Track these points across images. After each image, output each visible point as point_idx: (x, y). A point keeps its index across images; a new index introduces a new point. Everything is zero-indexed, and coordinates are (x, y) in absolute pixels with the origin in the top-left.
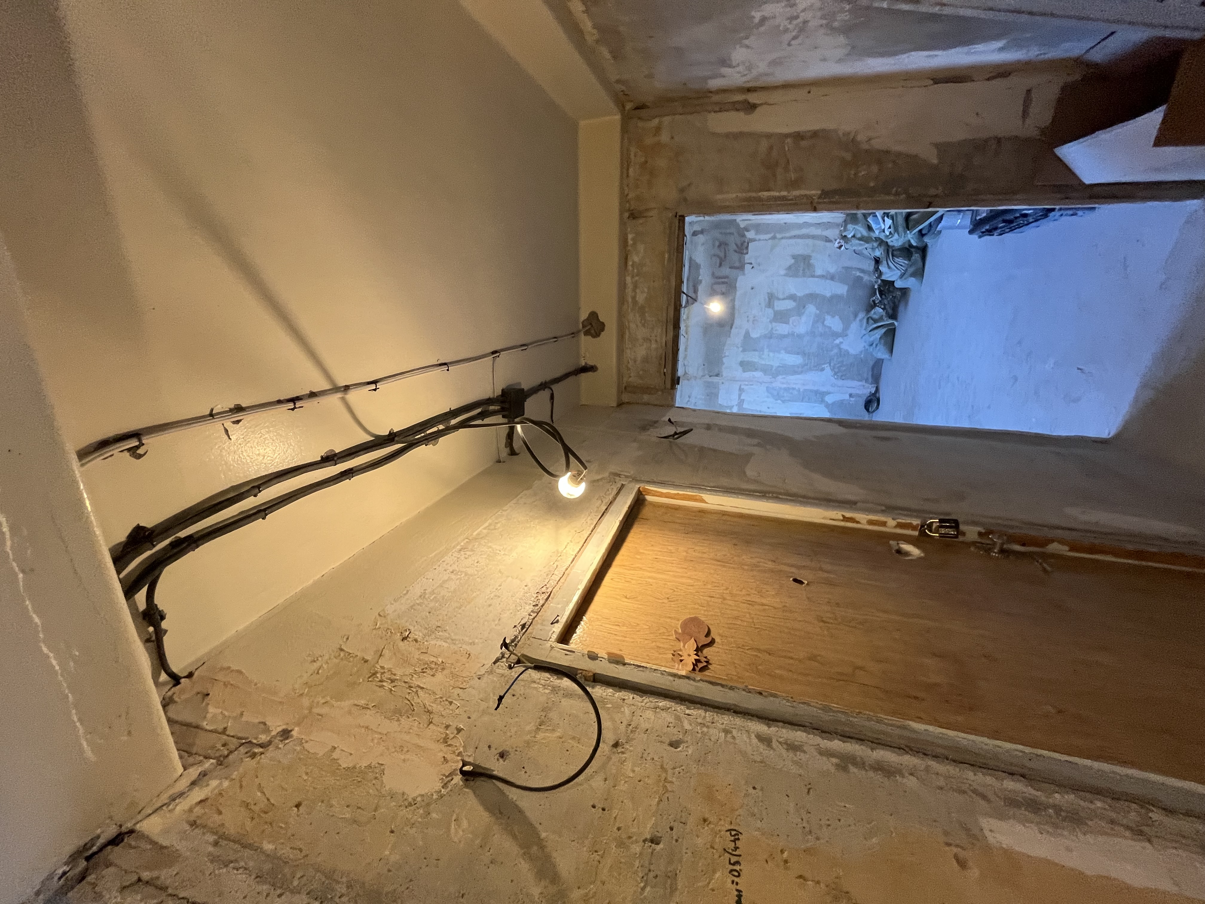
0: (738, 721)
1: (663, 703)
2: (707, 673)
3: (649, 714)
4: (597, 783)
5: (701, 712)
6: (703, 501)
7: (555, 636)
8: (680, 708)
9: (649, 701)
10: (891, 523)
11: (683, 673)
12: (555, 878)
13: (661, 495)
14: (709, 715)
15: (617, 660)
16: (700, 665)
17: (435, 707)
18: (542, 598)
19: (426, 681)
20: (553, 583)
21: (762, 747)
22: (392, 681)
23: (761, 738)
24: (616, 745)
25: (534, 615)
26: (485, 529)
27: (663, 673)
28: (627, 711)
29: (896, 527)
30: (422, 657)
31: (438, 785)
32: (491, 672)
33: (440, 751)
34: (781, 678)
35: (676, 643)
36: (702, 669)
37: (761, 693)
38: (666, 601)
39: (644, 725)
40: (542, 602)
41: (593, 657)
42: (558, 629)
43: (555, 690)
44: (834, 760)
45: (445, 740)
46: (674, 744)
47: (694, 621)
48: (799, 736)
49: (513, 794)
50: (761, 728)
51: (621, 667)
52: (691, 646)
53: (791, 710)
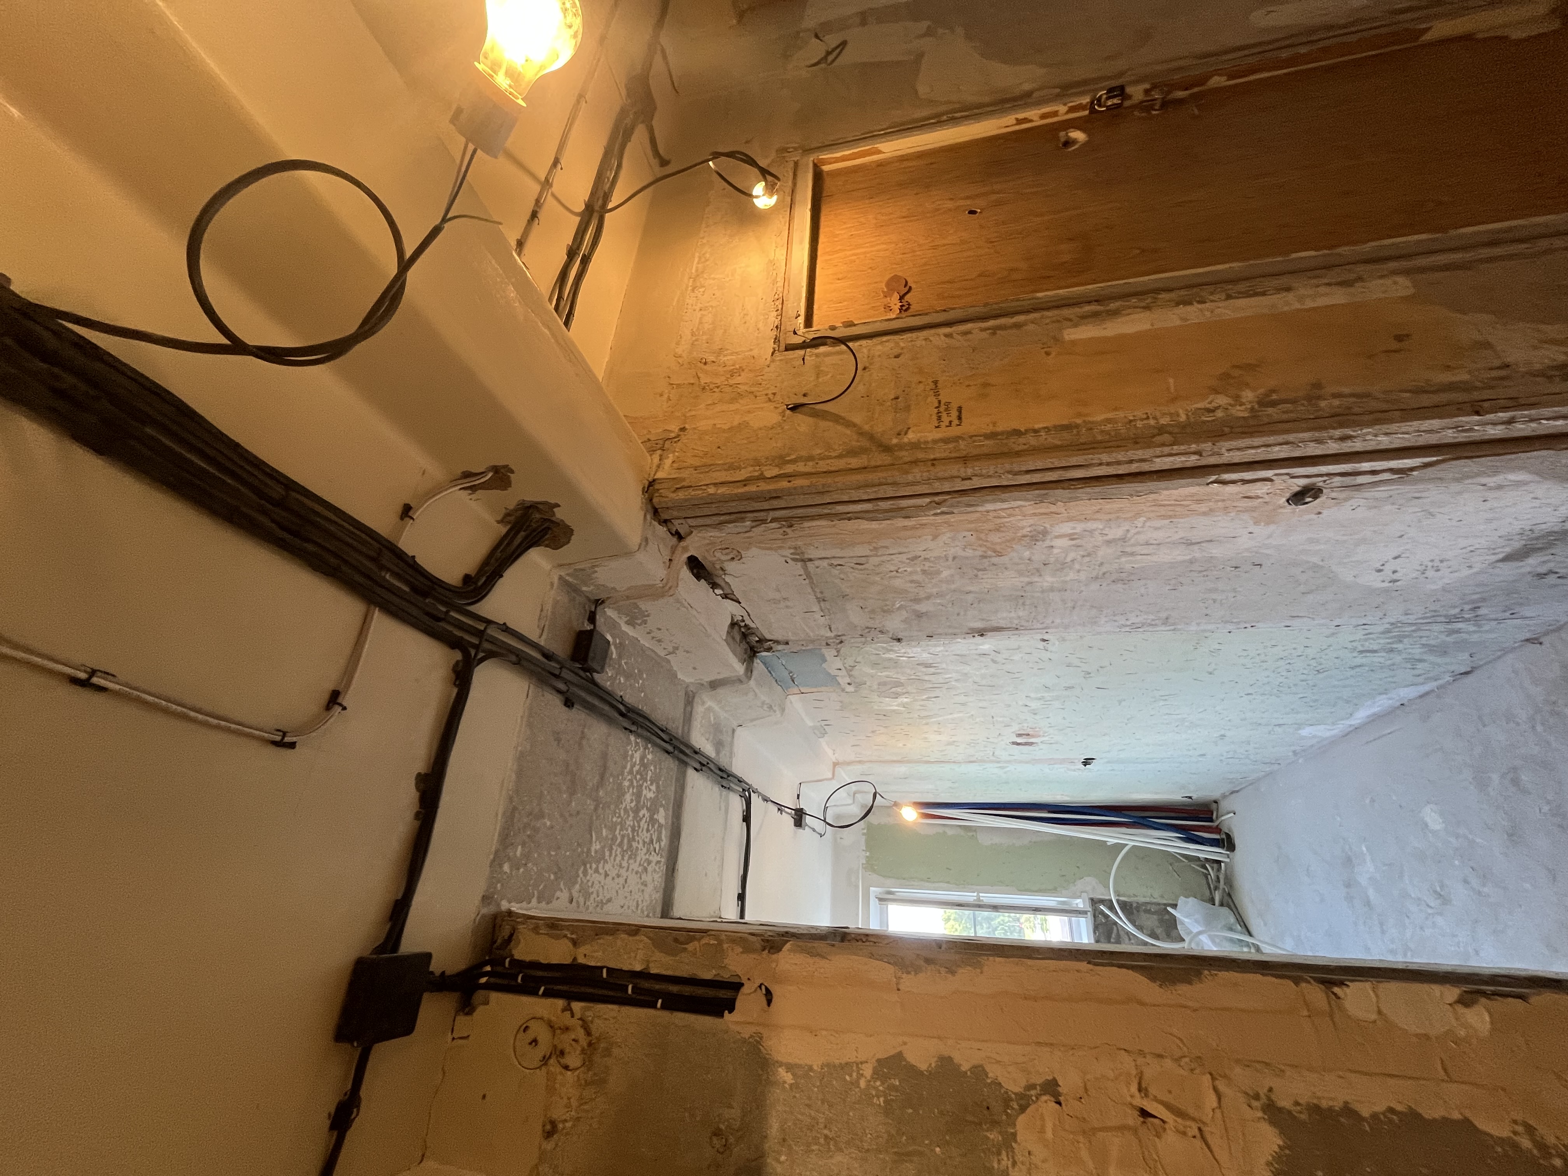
0: (933, 331)
1: (885, 338)
2: (910, 310)
3: (879, 347)
4: (861, 388)
5: (909, 335)
6: (880, 152)
7: (802, 326)
8: (896, 337)
9: (876, 340)
10: (1062, 109)
11: (894, 316)
12: (855, 425)
13: (837, 160)
14: (914, 335)
15: (850, 324)
16: (904, 308)
17: (753, 389)
18: (779, 303)
19: (737, 380)
20: (781, 289)
21: (947, 340)
22: (718, 387)
23: (946, 336)
24: (865, 369)
25: (779, 317)
26: (698, 263)
27: (881, 321)
28: (865, 350)
29: (1067, 112)
30: (725, 369)
31: (780, 418)
32: (773, 361)
33: (771, 406)
34: (959, 297)
35: (885, 300)
36: (906, 310)
37: (945, 311)
38: (870, 271)
39: (877, 353)
40: (780, 307)
41: (833, 328)
42: (801, 320)
43: (817, 355)
44: (988, 332)
45: (770, 400)
46: (897, 357)
47: (895, 278)
48: (969, 326)
49: (818, 407)
50: (947, 330)
51: (853, 328)
52: (896, 296)
53: (965, 314)
